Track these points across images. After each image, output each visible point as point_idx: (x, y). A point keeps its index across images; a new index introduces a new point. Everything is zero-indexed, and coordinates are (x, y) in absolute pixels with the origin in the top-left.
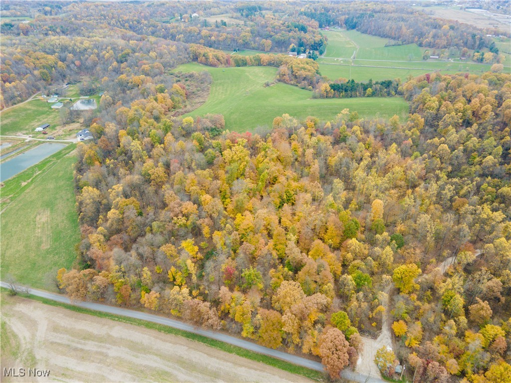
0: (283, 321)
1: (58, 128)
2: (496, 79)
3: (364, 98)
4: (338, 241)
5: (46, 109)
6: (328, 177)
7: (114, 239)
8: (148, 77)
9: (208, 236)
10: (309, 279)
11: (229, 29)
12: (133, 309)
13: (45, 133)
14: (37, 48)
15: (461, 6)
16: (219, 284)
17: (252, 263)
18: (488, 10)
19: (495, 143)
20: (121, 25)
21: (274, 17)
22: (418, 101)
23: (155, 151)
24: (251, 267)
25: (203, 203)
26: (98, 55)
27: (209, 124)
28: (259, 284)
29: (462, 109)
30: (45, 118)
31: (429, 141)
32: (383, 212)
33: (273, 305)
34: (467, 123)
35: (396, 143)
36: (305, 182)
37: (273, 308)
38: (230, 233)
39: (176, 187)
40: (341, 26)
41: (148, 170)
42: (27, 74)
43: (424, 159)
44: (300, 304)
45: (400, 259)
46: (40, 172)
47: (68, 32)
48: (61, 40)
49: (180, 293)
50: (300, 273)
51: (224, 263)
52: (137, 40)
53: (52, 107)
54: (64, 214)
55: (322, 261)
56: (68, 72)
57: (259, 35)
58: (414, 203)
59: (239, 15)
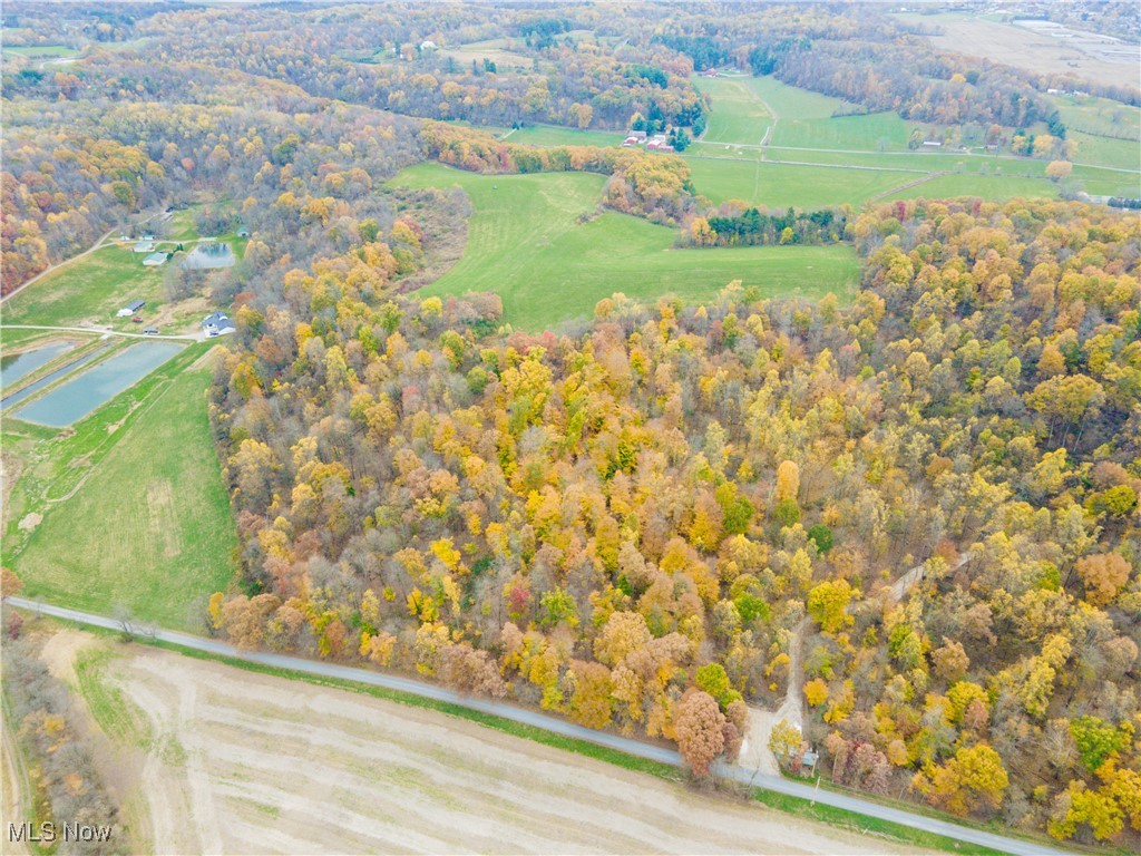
0: (612, 681)
1: (160, 308)
2: (1029, 214)
3: (776, 249)
4: (714, 539)
5: (133, 267)
6: (699, 414)
7: (306, 539)
8: (341, 202)
9: (478, 532)
10: (658, 608)
11: (502, 80)
12: (347, 665)
13: (137, 321)
14: (99, 130)
15: (1004, 12)
16: (501, 618)
17: (559, 581)
18: (1062, 22)
19: (1009, 351)
20: (269, 67)
21: (598, 49)
22: (876, 263)
23: (372, 370)
24: (558, 588)
25: (468, 471)
26: (230, 146)
27: (472, 313)
28: (570, 618)
29: (957, 280)
30: (134, 287)
31: (892, 344)
32: (798, 484)
33: (595, 655)
34: (965, 309)
35: (830, 347)
36: (655, 428)
37: (596, 660)
38: (518, 528)
39: (416, 441)
40: (741, 67)
41: (363, 408)
42: (88, 192)
43: (880, 382)
44: (641, 652)
45: (826, 571)
46: (140, 404)
47: (161, 91)
48: (149, 111)
49: (433, 635)
50: (643, 597)
51: (509, 581)
52: (310, 112)
53: (145, 263)
54: (199, 489)
55: (682, 576)
56: (169, 181)
57: (566, 93)
58: (853, 469)
59: (522, 42)
